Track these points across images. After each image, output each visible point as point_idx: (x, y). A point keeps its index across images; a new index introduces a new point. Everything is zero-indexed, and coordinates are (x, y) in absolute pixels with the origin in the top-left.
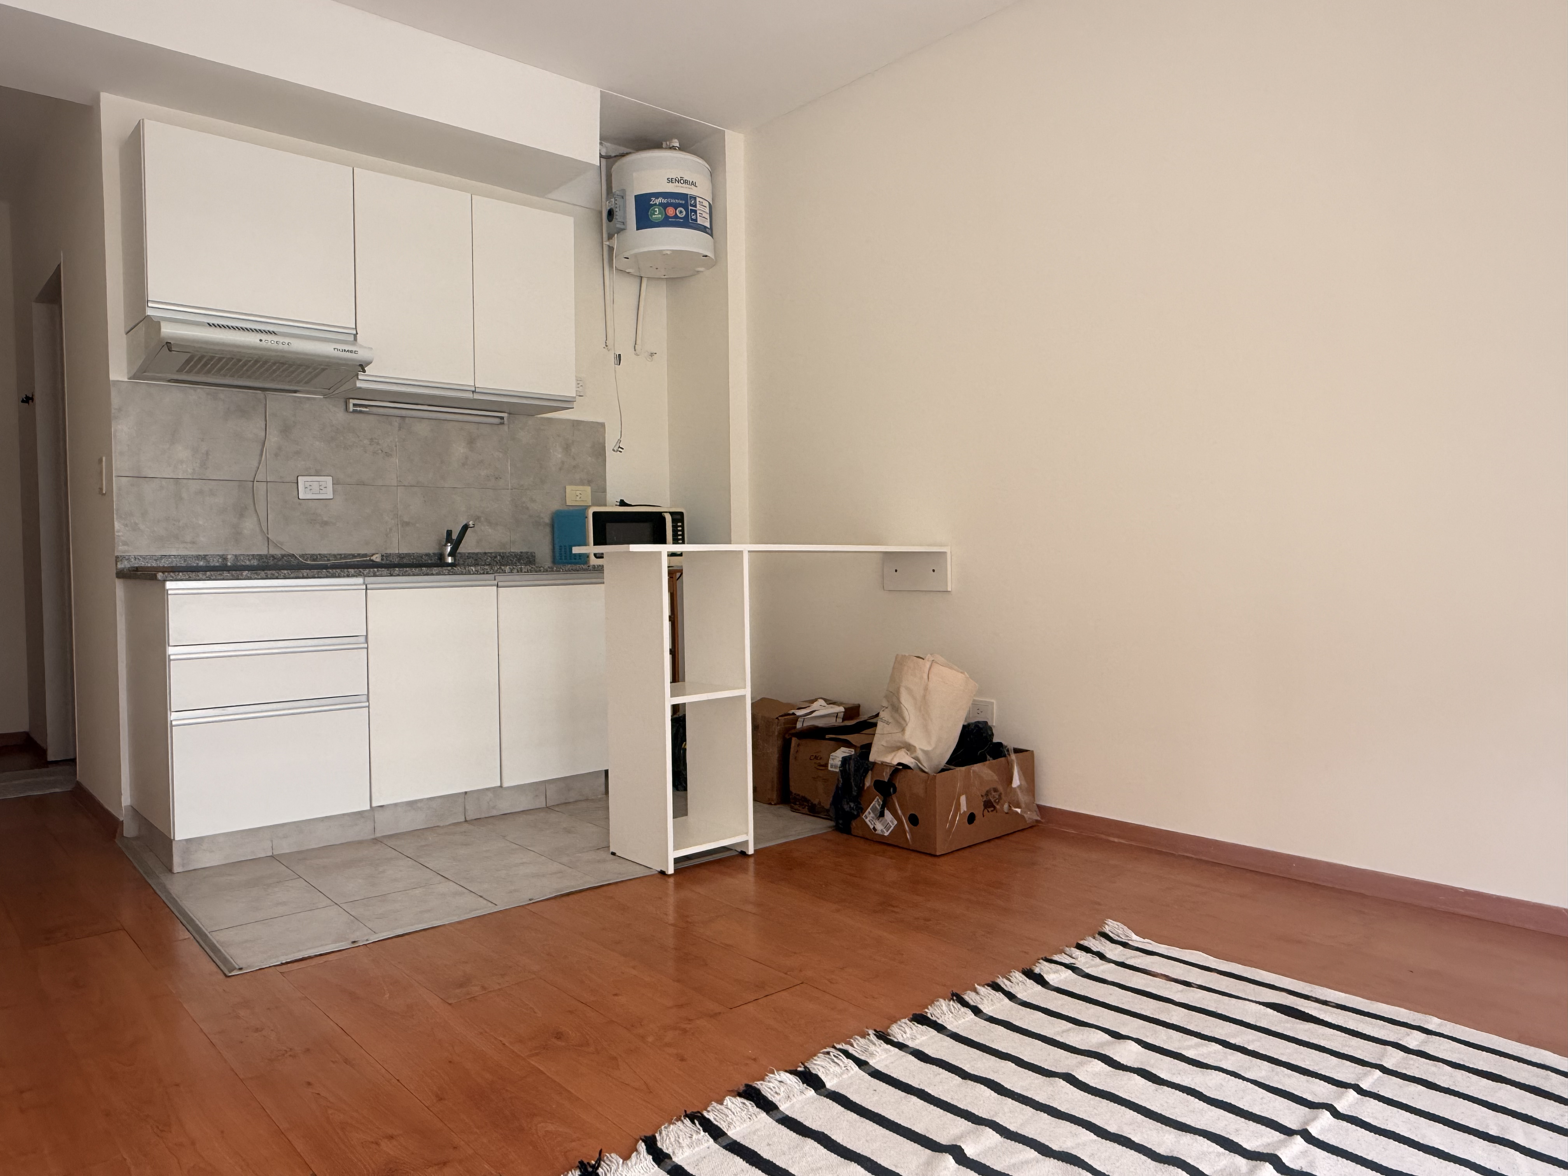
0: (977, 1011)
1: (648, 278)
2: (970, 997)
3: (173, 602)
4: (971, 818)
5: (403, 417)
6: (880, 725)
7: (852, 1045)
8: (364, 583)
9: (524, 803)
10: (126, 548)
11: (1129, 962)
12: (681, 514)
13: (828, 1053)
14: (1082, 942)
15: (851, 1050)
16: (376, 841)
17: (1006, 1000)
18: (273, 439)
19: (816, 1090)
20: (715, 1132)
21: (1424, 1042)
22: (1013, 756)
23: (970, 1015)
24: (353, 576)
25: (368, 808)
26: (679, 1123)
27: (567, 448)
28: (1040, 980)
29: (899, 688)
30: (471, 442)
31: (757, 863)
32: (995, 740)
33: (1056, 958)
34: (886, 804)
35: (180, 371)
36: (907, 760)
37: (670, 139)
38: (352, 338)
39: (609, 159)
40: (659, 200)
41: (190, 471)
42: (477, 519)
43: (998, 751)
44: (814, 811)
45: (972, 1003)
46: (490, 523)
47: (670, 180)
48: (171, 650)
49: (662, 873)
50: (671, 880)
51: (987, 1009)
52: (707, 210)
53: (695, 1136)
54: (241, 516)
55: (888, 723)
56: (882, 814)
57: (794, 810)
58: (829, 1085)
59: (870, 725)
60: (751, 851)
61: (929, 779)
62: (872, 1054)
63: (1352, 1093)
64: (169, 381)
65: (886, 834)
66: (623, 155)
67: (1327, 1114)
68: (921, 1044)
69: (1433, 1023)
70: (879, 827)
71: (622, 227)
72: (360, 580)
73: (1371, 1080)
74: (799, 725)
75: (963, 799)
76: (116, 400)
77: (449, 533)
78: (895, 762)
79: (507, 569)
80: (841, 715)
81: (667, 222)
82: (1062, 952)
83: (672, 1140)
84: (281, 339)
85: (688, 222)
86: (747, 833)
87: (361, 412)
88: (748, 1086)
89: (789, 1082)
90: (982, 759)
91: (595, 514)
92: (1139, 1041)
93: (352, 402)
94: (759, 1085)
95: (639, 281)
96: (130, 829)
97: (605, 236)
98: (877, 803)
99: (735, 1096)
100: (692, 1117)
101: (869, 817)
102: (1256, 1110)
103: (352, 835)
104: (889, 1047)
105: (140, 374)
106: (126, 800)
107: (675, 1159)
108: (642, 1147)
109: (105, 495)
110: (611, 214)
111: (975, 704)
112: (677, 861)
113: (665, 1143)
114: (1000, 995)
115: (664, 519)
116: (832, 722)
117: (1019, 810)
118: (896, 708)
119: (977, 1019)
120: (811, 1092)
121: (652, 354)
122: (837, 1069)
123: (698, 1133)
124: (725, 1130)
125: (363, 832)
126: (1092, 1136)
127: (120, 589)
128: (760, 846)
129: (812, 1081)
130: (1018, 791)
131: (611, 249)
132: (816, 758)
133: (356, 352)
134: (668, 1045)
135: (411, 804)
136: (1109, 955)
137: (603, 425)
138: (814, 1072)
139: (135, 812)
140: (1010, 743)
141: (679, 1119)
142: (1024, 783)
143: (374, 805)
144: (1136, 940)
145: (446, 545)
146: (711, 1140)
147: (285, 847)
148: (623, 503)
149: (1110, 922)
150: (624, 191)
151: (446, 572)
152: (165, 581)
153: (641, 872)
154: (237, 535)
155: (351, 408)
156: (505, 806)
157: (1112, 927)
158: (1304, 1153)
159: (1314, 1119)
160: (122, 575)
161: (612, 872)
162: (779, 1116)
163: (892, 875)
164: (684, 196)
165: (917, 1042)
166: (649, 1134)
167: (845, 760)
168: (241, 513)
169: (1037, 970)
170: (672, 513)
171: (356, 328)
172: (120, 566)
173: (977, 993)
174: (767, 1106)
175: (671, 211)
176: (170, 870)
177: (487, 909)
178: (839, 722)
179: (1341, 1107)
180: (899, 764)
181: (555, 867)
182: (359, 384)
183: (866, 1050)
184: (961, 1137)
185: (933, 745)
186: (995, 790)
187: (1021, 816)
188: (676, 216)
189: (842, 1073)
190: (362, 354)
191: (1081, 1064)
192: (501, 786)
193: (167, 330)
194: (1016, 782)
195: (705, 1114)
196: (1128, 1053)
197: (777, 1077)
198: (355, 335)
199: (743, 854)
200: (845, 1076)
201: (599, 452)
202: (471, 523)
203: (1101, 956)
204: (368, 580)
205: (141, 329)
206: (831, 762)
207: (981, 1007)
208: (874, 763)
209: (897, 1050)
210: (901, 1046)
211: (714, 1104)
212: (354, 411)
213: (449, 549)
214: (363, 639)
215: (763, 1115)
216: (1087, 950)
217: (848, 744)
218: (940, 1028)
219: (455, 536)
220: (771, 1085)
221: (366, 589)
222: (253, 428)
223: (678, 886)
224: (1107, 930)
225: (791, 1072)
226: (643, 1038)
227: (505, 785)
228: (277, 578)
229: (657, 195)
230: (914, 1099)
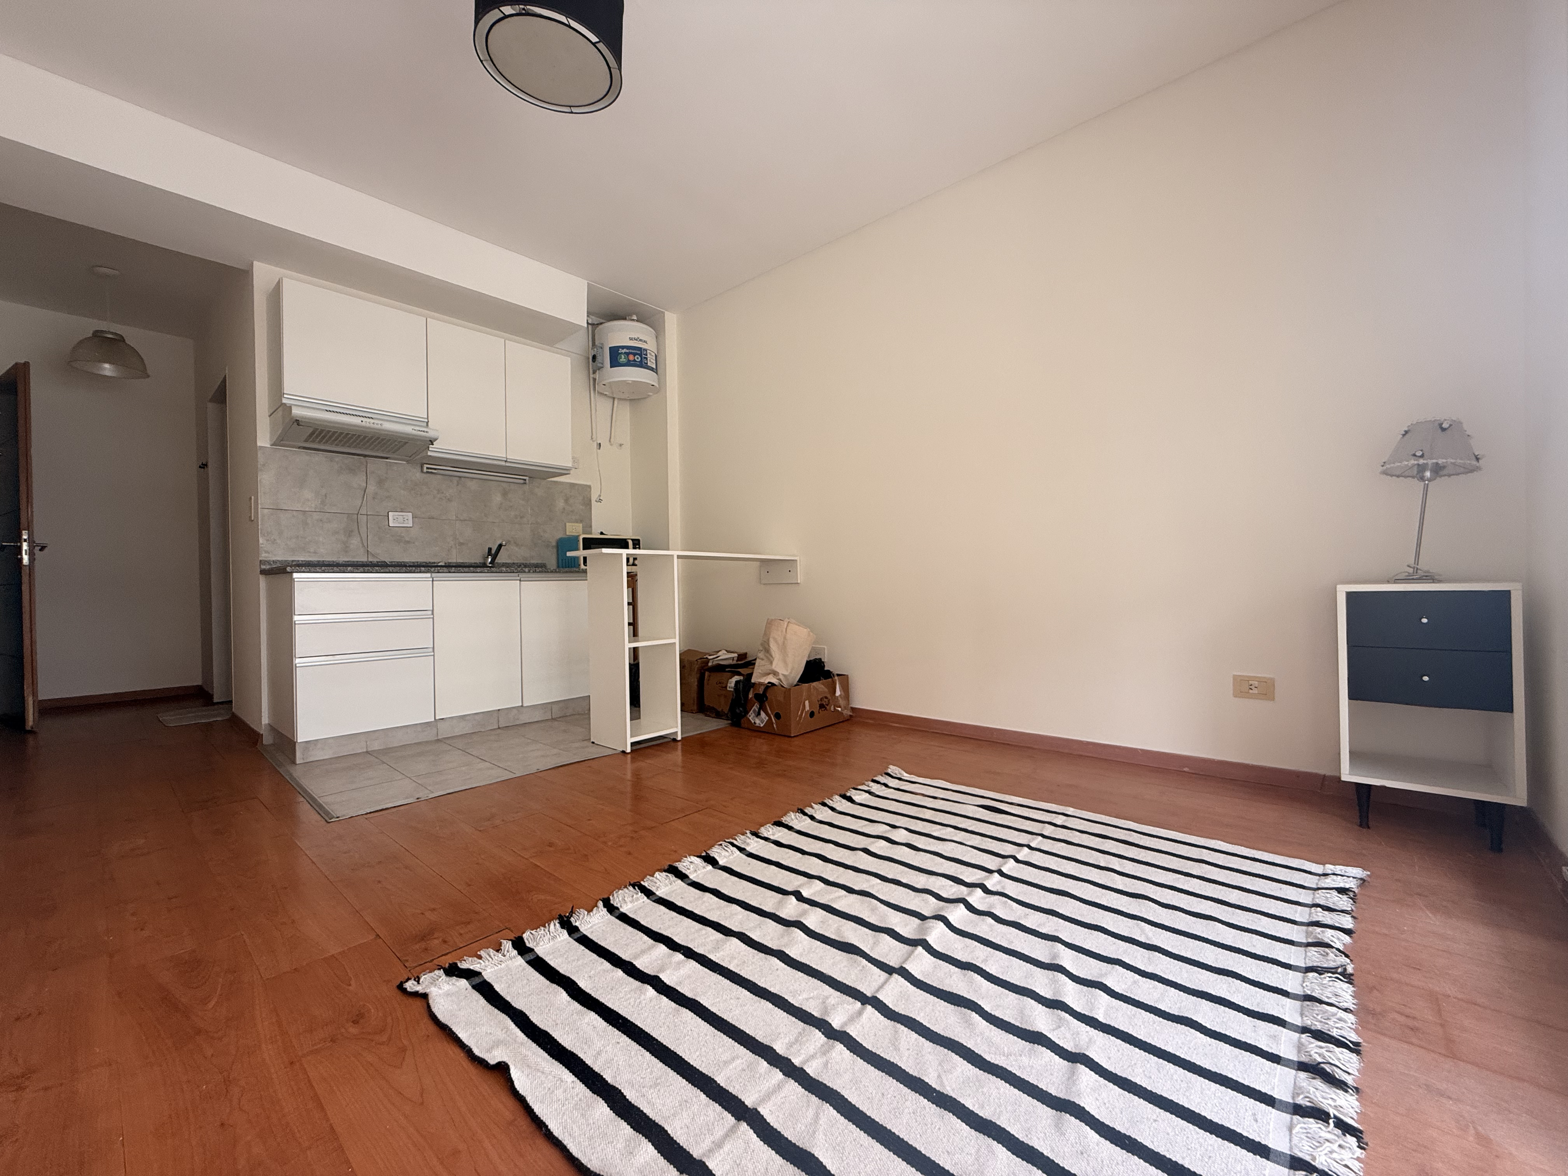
0: (812, 818)
1: (620, 399)
2: (808, 810)
3: (297, 586)
4: (812, 714)
5: (460, 477)
6: (758, 662)
7: (736, 840)
8: (431, 577)
9: (537, 716)
10: (267, 555)
11: (902, 788)
12: (639, 540)
13: (721, 845)
14: (875, 778)
15: (735, 842)
16: (438, 741)
17: (830, 811)
18: (372, 488)
19: (713, 866)
20: (648, 893)
21: (1065, 821)
22: (836, 678)
23: (808, 820)
24: (424, 572)
25: (433, 720)
26: (625, 890)
27: (566, 501)
28: (850, 800)
29: (768, 640)
30: (505, 494)
31: (682, 745)
32: (826, 669)
33: (860, 787)
34: (762, 707)
35: (306, 441)
36: (774, 680)
37: (631, 316)
38: (425, 424)
39: (593, 326)
40: (625, 350)
41: (313, 505)
42: (508, 542)
43: (828, 675)
44: (718, 715)
45: (809, 814)
46: (517, 545)
47: (631, 339)
48: (296, 618)
49: (623, 752)
50: (629, 756)
51: (818, 817)
52: (654, 358)
53: (635, 896)
54: (350, 536)
55: (762, 659)
56: (759, 714)
57: (707, 715)
58: (721, 863)
59: (751, 664)
60: (679, 738)
61: (787, 692)
62: (748, 844)
63: (1026, 849)
64: (299, 448)
65: (762, 725)
66: (601, 324)
67: (1012, 860)
68: (778, 837)
69: (1070, 811)
70: (758, 722)
71: (601, 365)
72: (428, 575)
73: (1036, 842)
74: (710, 664)
75: (807, 703)
76: (261, 458)
77: (490, 549)
78: (766, 682)
79: (527, 570)
80: (736, 659)
81: (629, 364)
82: (864, 784)
83: (620, 899)
84: (376, 421)
85: (643, 365)
86: (677, 727)
87: (432, 473)
88: (670, 866)
89: (696, 862)
90: (818, 680)
91: (584, 539)
92: (906, 829)
93: (426, 466)
94: (677, 864)
95: (612, 400)
96: (267, 740)
97: (591, 371)
98: (756, 707)
99: (661, 872)
100: (633, 886)
101: (751, 716)
102: (973, 862)
103: (423, 737)
104: (759, 839)
105: (279, 442)
106: (265, 720)
107: (621, 910)
108: (600, 904)
109: (253, 521)
110: (594, 358)
111: (813, 649)
112: (633, 744)
113: (616, 901)
114: (826, 808)
115: (628, 543)
116: (730, 662)
117: (839, 709)
118: (767, 651)
119: (813, 822)
120: (710, 867)
121: (621, 445)
122: (727, 854)
123: (637, 894)
124: (655, 891)
125: (430, 735)
126: (878, 881)
127: (263, 581)
128: (684, 736)
129: (711, 861)
130: (839, 698)
131: (595, 380)
132: (720, 683)
133: (427, 432)
134: (621, 846)
135: (463, 717)
136: (890, 785)
137: (590, 487)
138: (711, 855)
139: (272, 728)
140: (834, 671)
141: (626, 887)
142: (843, 693)
143: (437, 718)
144: (906, 776)
145: (488, 557)
146: (645, 898)
147: (376, 746)
148: (602, 533)
149: (891, 767)
150: (602, 344)
151: (486, 571)
152: (292, 573)
153: (610, 752)
154: (346, 549)
155: (425, 470)
156: (525, 718)
157: (893, 769)
158: (999, 882)
159: (1005, 863)
160: (263, 572)
161: (593, 753)
162: (690, 882)
163: (765, 748)
164: (640, 349)
165: (776, 836)
166: (606, 896)
167: (737, 682)
168: (349, 533)
169: (848, 794)
170: (633, 540)
171: (428, 418)
172: (263, 567)
173: (813, 808)
174: (682, 876)
175: (631, 357)
176: (293, 762)
177: (507, 776)
178: (735, 662)
179: (1020, 857)
180: (769, 683)
181: (555, 751)
182: (429, 453)
183: (745, 842)
184: (799, 886)
185: (789, 671)
186: (826, 698)
187: (841, 713)
188: (635, 360)
190: (431, 434)
191: (873, 843)
192: (522, 706)
193: (296, 412)
194: (838, 693)
195: (642, 883)
196: (900, 835)
197: (689, 859)
198: (427, 423)
199: (675, 740)
200: (731, 857)
201: (588, 503)
202: (504, 543)
203: (886, 785)
204: (434, 575)
205: (280, 413)
206: (729, 685)
207: (815, 815)
208: (754, 684)
209: (763, 841)
210: (766, 839)
211: (648, 877)
212: (427, 472)
213: (490, 560)
214: (430, 612)
215: (679, 881)
216: (878, 782)
217: (739, 674)
218: (790, 828)
219: (493, 552)
220: (685, 864)
221: (433, 581)
222: (358, 480)
223: (633, 760)
224: (889, 771)
225: (698, 857)
226: (605, 843)
227: (525, 705)
228: (371, 572)
229: (623, 347)
230: (773, 867)
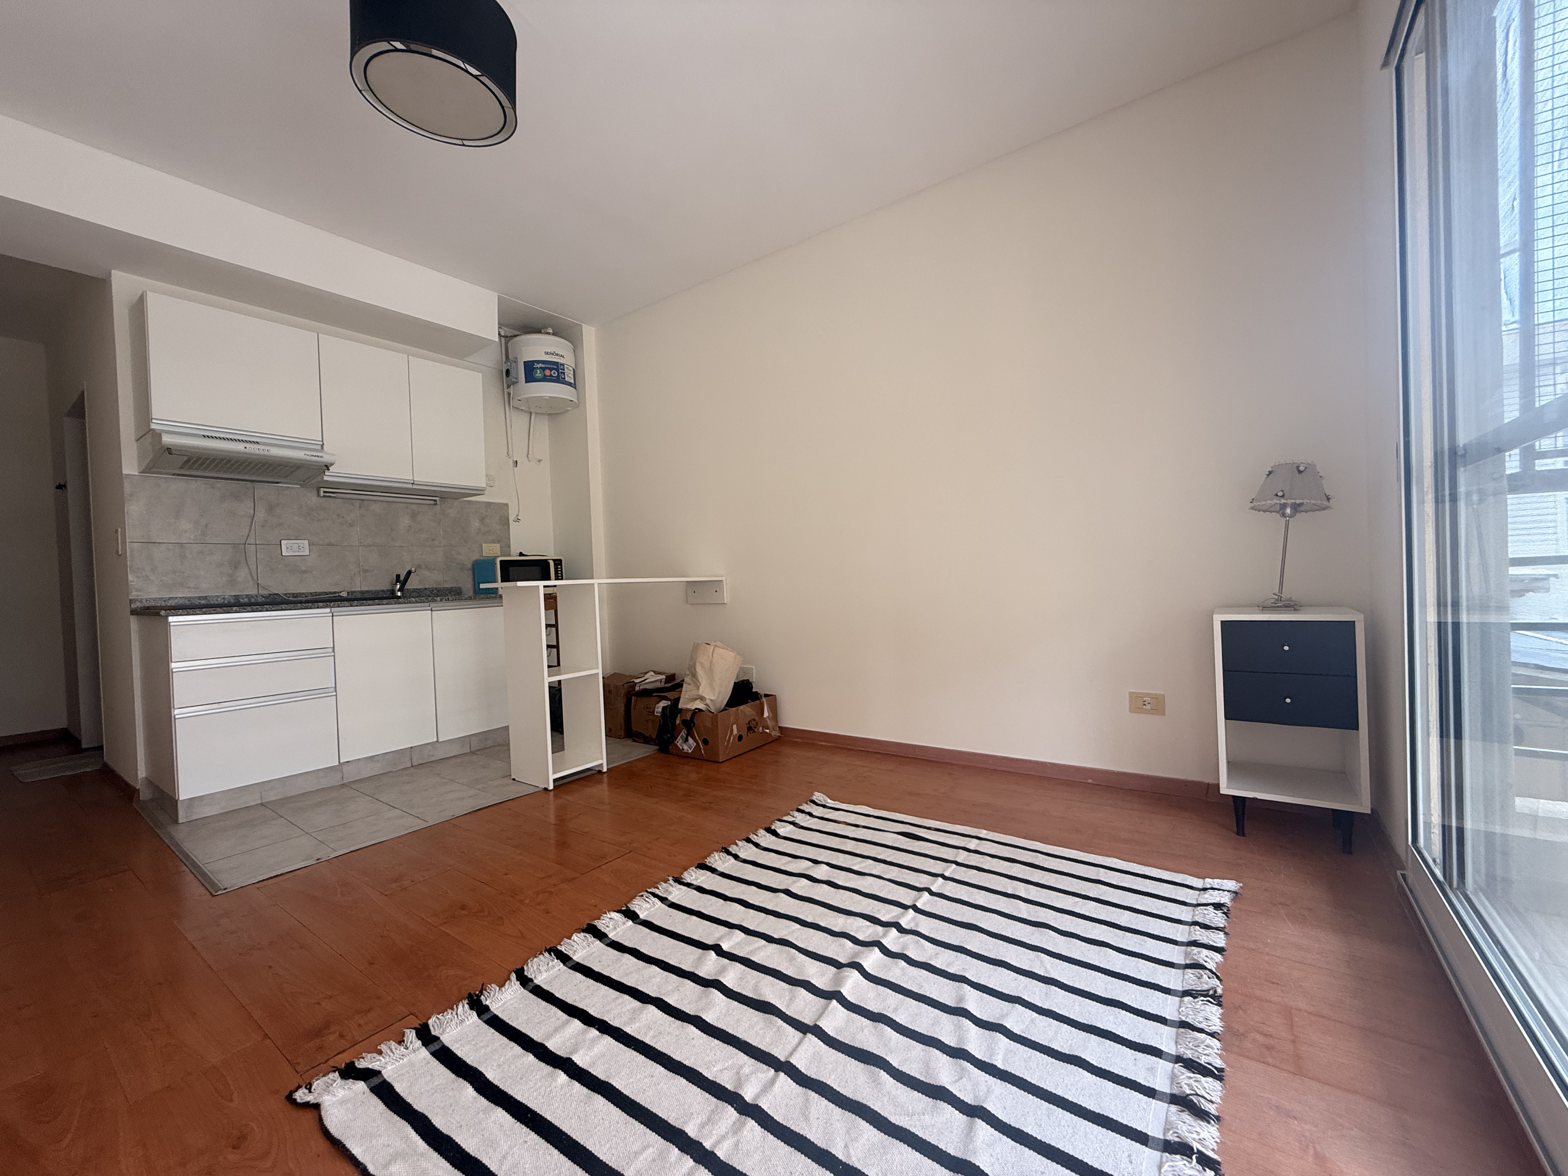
0: (736, 857)
1: (536, 413)
2: (733, 849)
3: (174, 633)
4: (740, 738)
5: (363, 500)
6: (684, 685)
7: (658, 889)
8: (331, 612)
9: (455, 751)
10: (139, 593)
11: (826, 816)
12: (560, 560)
13: (642, 896)
14: (799, 807)
15: (657, 892)
16: (343, 785)
17: (754, 848)
18: (261, 515)
19: (633, 921)
20: (564, 958)
21: (978, 845)
22: (764, 699)
23: (732, 860)
24: (321, 608)
25: (337, 764)
26: (541, 956)
27: (482, 520)
28: (775, 833)
29: (695, 664)
30: (414, 516)
31: (609, 777)
32: (754, 690)
33: (785, 818)
34: (690, 734)
35: (181, 468)
36: (701, 706)
37: (547, 328)
38: (320, 448)
39: (506, 339)
40: (540, 365)
41: (192, 537)
42: (419, 566)
43: (756, 696)
44: (647, 740)
45: (733, 852)
46: (428, 568)
47: (547, 353)
48: (173, 665)
49: (546, 789)
50: (552, 793)
51: (742, 855)
52: (572, 373)
53: (550, 964)
54: (236, 568)
55: (689, 684)
56: (686, 740)
57: (634, 741)
58: (642, 916)
59: (680, 685)
60: (605, 770)
61: (713, 716)
62: (670, 893)
63: (940, 879)
64: (174, 475)
65: (690, 751)
66: (516, 336)
67: (926, 894)
68: (701, 882)
69: (983, 833)
70: (686, 747)
71: (515, 380)
72: (328, 610)
73: (951, 870)
74: (637, 688)
75: (735, 727)
76: (127, 488)
77: (398, 576)
78: (693, 708)
79: (438, 599)
80: (664, 681)
81: (545, 379)
82: (789, 814)
83: (535, 968)
84: (262, 447)
85: (559, 379)
86: (602, 759)
87: (330, 497)
88: (589, 925)
89: (616, 918)
90: (746, 702)
91: (501, 561)
92: (828, 864)
93: (322, 490)
94: (596, 923)
95: (528, 415)
96: (145, 794)
97: (505, 386)
98: (683, 733)
99: (579, 933)
100: (549, 951)
101: (679, 742)
102: (890, 897)
103: (325, 783)
104: (681, 887)
105: (148, 469)
106: (142, 773)
107: (536, 981)
108: (513, 976)
109: (121, 557)
110: (508, 372)
111: (741, 668)
112: (555, 781)
113: (529, 972)
114: (751, 845)
115: (549, 564)
116: (658, 685)
117: (768, 731)
118: (694, 675)
119: (736, 862)
120: (630, 923)
121: (539, 461)
122: (648, 905)
123: (553, 961)
124: (572, 956)
125: (335, 780)
126: (798, 926)
127: (134, 623)
128: (610, 766)
129: (632, 915)
130: (768, 720)
131: (509, 394)
132: (647, 708)
133: (321, 457)
134: (539, 904)
135: (371, 758)
136: (815, 814)
137: (507, 505)
138: (632, 909)
139: (149, 782)
140: (762, 692)
141: (541, 953)
142: (771, 714)
143: (341, 761)
144: (830, 803)
145: (396, 584)
146: (562, 965)
147: (271, 797)
148: (521, 554)
149: (816, 794)
150: (516, 358)
151: (393, 602)
152: (167, 617)
153: (532, 790)
154: (232, 582)
155: (322, 494)
156: (440, 754)
157: (818, 796)
158: (914, 919)
159: (920, 897)
160: (134, 612)
161: (512, 792)
162: (608, 942)
163: (694, 776)
164: (556, 363)
165: (699, 881)
166: (519, 967)
167: (664, 708)
168: (236, 566)
169: (773, 827)
170: (554, 560)
171: (322, 441)
172: (133, 606)
173: (737, 845)
174: (600, 935)
175: (547, 372)
176: (176, 821)
177: (419, 825)
178: (663, 685)
179: (934, 889)
180: (696, 709)
181: (472, 792)
182: (326, 478)
183: (667, 890)
184: (720, 939)
185: (716, 696)
186: (754, 720)
187: (769, 735)
188: (551, 375)
189: (651, 907)
190: (326, 459)
191: (795, 882)
192: (437, 741)
193: (167, 439)
194: (766, 714)
195: (559, 947)
196: (822, 872)
197: (609, 916)
198: (322, 446)
199: (600, 772)
200: (652, 909)
201: (505, 522)
202: (413, 569)
203: (810, 814)
204: (333, 609)
205: (149, 438)
206: (656, 710)
207: (739, 854)
208: (681, 709)
209: (686, 888)
210: (689, 885)
211: (566, 940)
212: (324, 496)
213: (398, 586)
214: (331, 650)
215: (598, 942)
216: (802, 812)
217: (666, 699)
218: (713, 870)
219: (402, 578)
220: (604, 922)
221: (333, 616)
222: (246, 507)
223: (555, 796)
224: (814, 798)
225: (618, 911)
226: (521, 902)
227: (440, 740)
228: (261, 611)
229: (538, 362)
230: (694, 918)
